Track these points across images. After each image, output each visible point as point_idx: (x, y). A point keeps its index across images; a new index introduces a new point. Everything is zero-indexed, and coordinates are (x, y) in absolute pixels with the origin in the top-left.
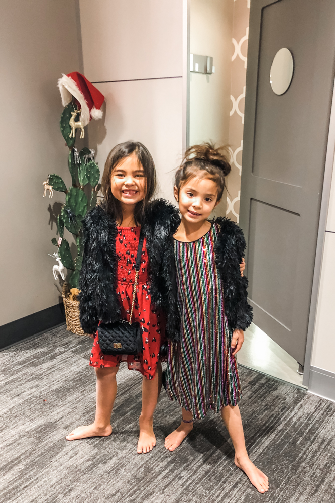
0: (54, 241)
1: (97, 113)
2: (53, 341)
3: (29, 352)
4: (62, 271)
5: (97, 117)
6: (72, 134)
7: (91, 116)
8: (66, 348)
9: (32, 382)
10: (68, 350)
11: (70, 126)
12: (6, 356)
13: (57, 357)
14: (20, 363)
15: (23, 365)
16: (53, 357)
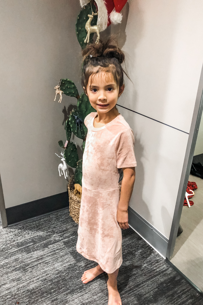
0: (61, 143)
1: (116, 17)
2: (54, 225)
3: (30, 233)
4: (65, 171)
5: (115, 21)
6: (87, 40)
7: (109, 20)
8: (61, 237)
9: (17, 272)
10: (62, 240)
11: (86, 31)
12: (11, 234)
13: (49, 246)
14: (18, 245)
15: (20, 248)
16: (46, 246)
